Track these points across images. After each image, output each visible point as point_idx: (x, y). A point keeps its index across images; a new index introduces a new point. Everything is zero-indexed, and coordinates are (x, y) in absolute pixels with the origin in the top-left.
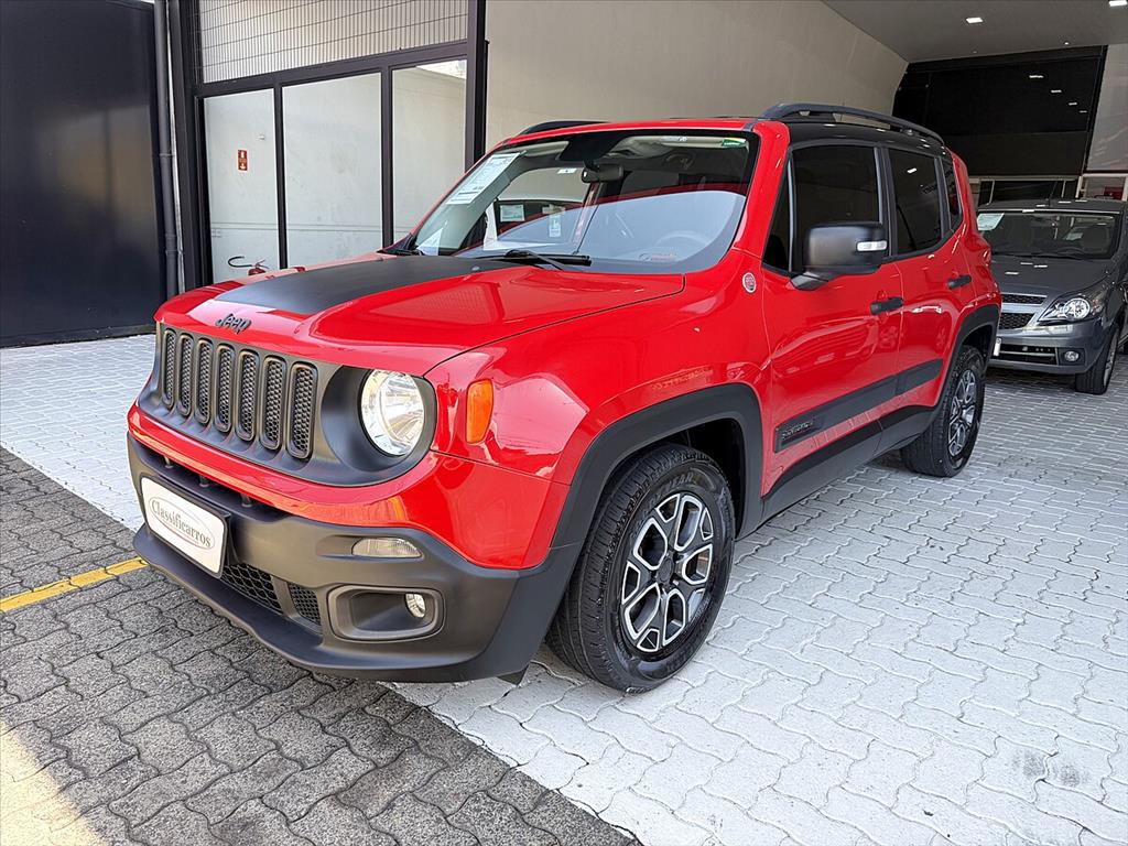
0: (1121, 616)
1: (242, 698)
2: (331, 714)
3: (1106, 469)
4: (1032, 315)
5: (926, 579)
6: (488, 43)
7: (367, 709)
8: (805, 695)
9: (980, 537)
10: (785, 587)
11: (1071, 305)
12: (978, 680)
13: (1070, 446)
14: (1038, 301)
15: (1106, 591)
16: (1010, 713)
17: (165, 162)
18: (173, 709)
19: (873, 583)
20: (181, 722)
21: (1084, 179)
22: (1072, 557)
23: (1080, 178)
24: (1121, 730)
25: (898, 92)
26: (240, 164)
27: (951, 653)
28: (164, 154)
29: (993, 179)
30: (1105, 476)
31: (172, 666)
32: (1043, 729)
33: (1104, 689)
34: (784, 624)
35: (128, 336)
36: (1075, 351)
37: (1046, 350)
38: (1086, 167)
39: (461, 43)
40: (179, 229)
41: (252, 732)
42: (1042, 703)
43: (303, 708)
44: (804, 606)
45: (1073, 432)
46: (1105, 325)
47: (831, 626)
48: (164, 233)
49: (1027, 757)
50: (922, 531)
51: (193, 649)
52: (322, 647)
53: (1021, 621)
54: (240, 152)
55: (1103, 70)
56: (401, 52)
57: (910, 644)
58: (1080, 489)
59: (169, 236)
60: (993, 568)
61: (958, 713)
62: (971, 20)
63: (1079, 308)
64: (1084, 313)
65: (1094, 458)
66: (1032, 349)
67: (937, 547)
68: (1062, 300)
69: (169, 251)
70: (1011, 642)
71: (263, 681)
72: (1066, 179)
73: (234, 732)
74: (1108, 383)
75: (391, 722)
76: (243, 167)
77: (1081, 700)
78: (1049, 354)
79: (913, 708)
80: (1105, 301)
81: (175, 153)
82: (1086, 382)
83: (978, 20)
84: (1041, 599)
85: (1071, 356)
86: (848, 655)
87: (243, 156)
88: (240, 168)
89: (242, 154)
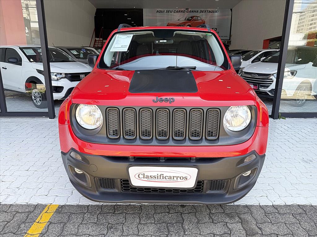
55: (143, 15)
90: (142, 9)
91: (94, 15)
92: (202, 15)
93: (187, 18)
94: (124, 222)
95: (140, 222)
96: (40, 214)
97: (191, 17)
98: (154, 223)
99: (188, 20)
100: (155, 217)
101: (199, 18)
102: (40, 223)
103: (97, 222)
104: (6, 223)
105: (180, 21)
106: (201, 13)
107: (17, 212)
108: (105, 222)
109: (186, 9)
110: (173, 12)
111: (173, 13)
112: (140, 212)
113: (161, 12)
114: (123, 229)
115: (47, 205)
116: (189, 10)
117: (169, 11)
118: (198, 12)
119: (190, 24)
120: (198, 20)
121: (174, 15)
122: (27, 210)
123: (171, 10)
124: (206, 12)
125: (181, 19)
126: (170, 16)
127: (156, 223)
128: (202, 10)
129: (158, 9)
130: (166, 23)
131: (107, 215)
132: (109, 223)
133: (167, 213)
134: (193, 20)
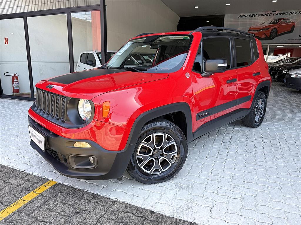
6: (106, 6)
26: (6, 42)
52: (68, 170)
54: (5, 38)
62: (196, 7)
76: (7, 43)
83: (197, 7)
87: (6, 40)
88: (6, 44)
89: (6, 39)
90: (224, 15)
91: (177, 23)
92: (292, 17)
93: (273, 21)
94: (91, 211)
95: (103, 216)
96: (40, 186)
97: (278, 20)
98: (114, 220)
99: (274, 23)
100: (119, 215)
101: (288, 21)
102: (35, 193)
103: (72, 204)
104: (16, 186)
105: (264, 25)
106: (291, 15)
107: (28, 180)
108: (77, 206)
109: (273, 12)
110: (257, 15)
111: (257, 17)
112: (110, 206)
113: (244, 16)
114: (86, 217)
115: (50, 180)
116: (277, 13)
117: (252, 15)
118: (287, 14)
119: (276, 27)
120: (286, 22)
121: (257, 19)
122: (35, 181)
123: (255, 14)
124: (297, 13)
125: (266, 23)
126: (253, 20)
127: (116, 220)
128: (293, 11)
129: (240, 14)
130: (248, 28)
131: (83, 201)
132: (80, 208)
133: (132, 215)
134: (280, 23)
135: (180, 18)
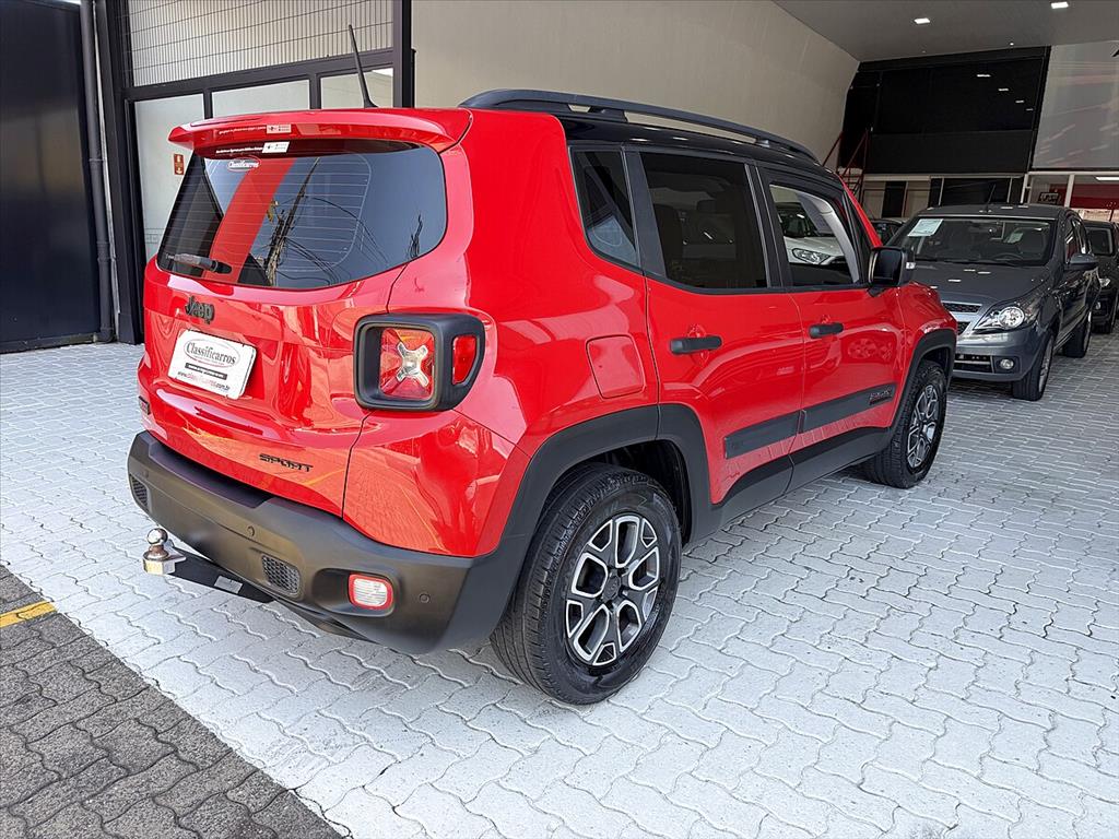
0: (1036, 656)
1: (94, 784)
2: (189, 802)
3: (1035, 485)
4: (968, 323)
5: (842, 617)
6: (414, 51)
7: (228, 794)
8: (701, 763)
9: (900, 565)
10: (697, 630)
11: (1005, 313)
12: (884, 737)
13: (1000, 459)
14: (973, 309)
15: (1023, 627)
16: (913, 778)
17: (95, 167)
18: (16, 799)
19: (788, 623)
20: (21, 816)
21: (1030, 176)
22: (993, 587)
23: (1026, 176)
24: (1024, 795)
25: (850, 91)
26: (176, 169)
27: (859, 705)
28: (94, 159)
29: (942, 177)
30: (1033, 493)
31: (26, 744)
32: (944, 796)
33: (1011, 745)
34: (690, 675)
35: (59, 347)
36: (1010, 359)
37: (981, 358)
38: (1031, 165)
39: (388, 51)
40: (111, 236)
41: (97, 826)
42: (946, 764)
43: (159, 794)
44: (713, 652)
45: (1006, 444)
46: (1040, 331)
47: (738, 676)
48: (96, 240)
49: (924, 831)
50: (844, 560)
51: (53, 723)
53: (933, 664)
54: (176, 156)
55: (1047, 69)
56: (328, 60)
57: (818, 696)
58: (1007, 509)
59: (101, 242)
60: (912, 603)
61: (858, 780)
62: (919, 21)
63: (1013, 317)
64: (1019, 321)
65: (1024, 473)
66: (968, 357)
67: (857, 579)
68: (996, 308)
69: (102, 258)
70: (922, 690)
71: (122, 762)
72: (1013, 176)
73: (77, 828)
74: (1043, 389)
75: (253, 809)
76: (180, 172)
77: (987, 760)
78: (985, 363)
79: (812, 774)
80: (1040, 307)
81: (105, 158)
82: (1022, 388)
83: (926, 21)
84: (956, 638)
85: (1006, 364)
86: (752, 710)
87: (179, 160)
88: (176, 173)
89: (179, 158)
90: (1049, 49)
91: (848, 85)
135: (861, 64)
